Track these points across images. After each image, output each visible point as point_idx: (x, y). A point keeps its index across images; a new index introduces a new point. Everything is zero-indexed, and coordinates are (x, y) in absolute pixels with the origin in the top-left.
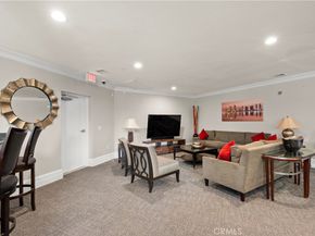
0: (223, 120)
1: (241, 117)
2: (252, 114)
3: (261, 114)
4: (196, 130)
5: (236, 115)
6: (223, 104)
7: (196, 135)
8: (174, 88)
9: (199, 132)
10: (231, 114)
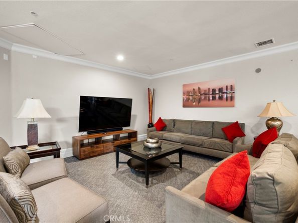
0: (184, 106)
1: (206, 102)
2: (220, 98)
3: (232, 98)
4: (151, 118)
5: (199, 100)
6: (184, 86)
7: (151, 125)
8: (120, 58)
9: (155, 121)
10: (194, 98)
